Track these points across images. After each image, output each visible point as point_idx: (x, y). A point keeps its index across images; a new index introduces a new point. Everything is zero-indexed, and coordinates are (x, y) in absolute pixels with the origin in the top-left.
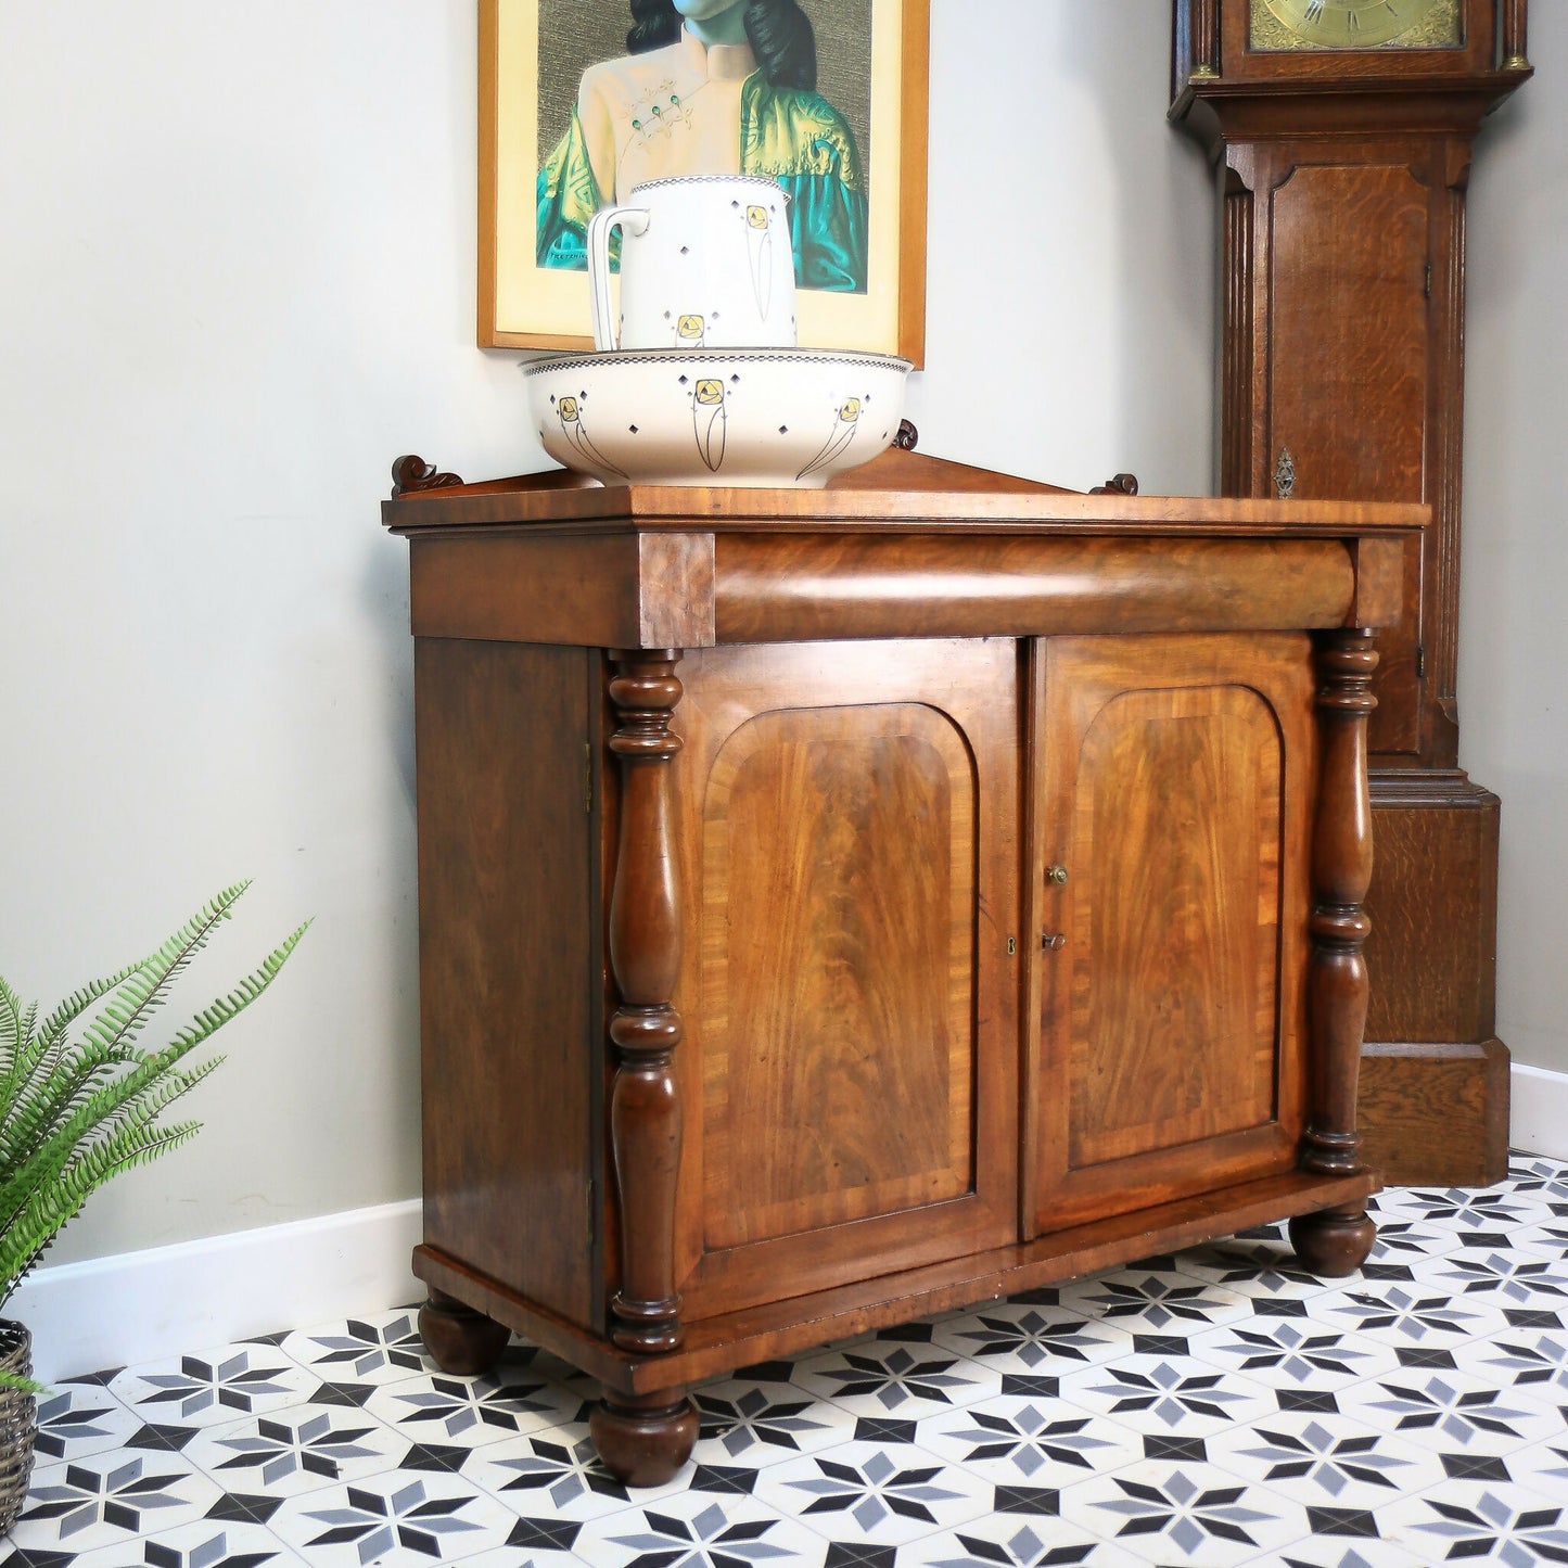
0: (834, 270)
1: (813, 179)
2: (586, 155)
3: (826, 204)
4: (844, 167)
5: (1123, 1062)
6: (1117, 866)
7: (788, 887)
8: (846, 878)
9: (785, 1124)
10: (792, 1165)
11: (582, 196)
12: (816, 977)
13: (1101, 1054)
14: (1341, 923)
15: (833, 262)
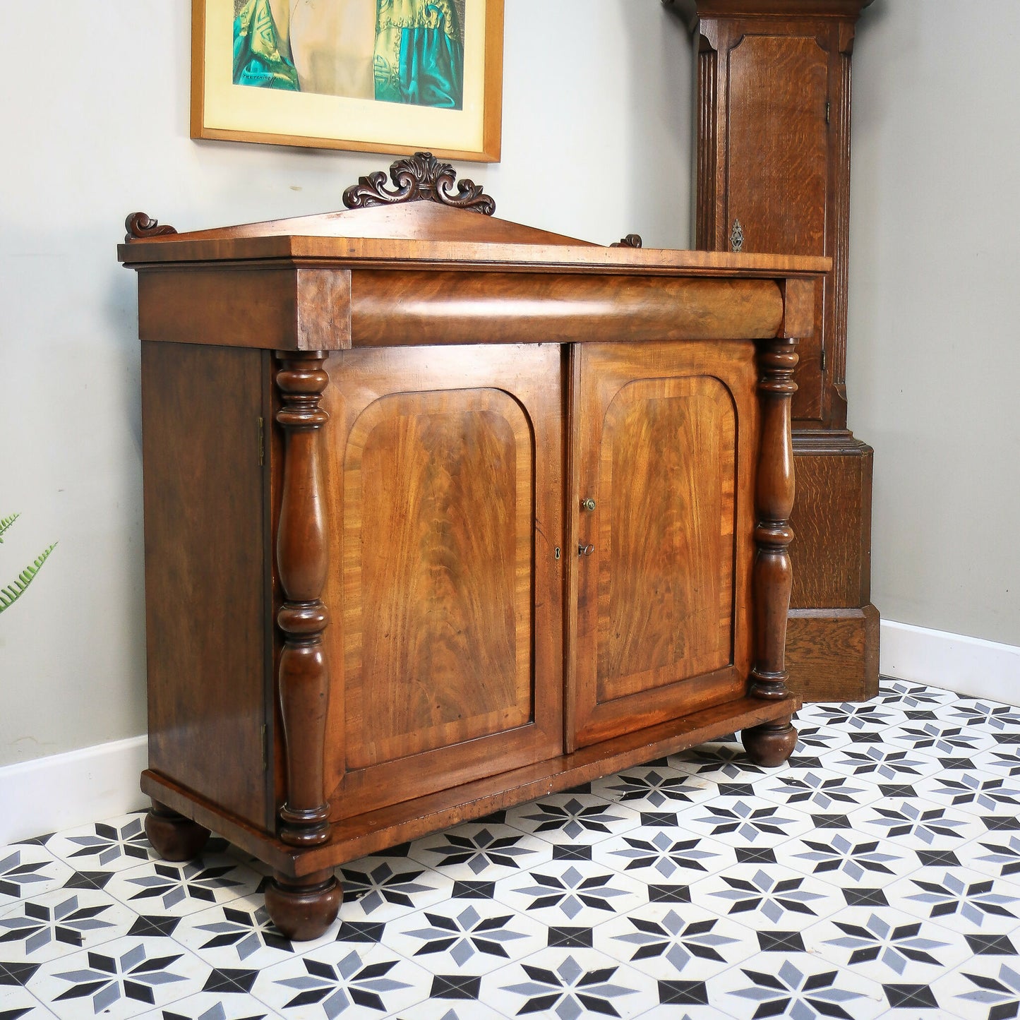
0: (439, 93)
1: (426, 31)
2: (269, 8)
3: (435, 49)
4: (448, 24)
5: (633, 629)
6: (628, 497)
7: (403, 516)
8: (444, 509)
9: (402, 681)
10: (408, 709)
11: (267, 37)
12: (424, 577)
13: (618, 625)
14: (774, 533)
15: (439, 88)
